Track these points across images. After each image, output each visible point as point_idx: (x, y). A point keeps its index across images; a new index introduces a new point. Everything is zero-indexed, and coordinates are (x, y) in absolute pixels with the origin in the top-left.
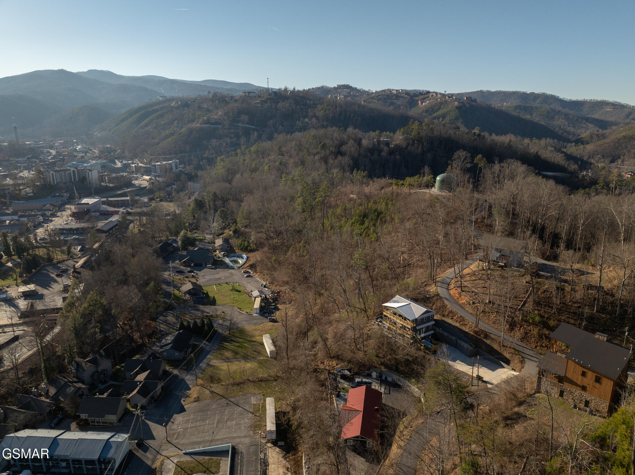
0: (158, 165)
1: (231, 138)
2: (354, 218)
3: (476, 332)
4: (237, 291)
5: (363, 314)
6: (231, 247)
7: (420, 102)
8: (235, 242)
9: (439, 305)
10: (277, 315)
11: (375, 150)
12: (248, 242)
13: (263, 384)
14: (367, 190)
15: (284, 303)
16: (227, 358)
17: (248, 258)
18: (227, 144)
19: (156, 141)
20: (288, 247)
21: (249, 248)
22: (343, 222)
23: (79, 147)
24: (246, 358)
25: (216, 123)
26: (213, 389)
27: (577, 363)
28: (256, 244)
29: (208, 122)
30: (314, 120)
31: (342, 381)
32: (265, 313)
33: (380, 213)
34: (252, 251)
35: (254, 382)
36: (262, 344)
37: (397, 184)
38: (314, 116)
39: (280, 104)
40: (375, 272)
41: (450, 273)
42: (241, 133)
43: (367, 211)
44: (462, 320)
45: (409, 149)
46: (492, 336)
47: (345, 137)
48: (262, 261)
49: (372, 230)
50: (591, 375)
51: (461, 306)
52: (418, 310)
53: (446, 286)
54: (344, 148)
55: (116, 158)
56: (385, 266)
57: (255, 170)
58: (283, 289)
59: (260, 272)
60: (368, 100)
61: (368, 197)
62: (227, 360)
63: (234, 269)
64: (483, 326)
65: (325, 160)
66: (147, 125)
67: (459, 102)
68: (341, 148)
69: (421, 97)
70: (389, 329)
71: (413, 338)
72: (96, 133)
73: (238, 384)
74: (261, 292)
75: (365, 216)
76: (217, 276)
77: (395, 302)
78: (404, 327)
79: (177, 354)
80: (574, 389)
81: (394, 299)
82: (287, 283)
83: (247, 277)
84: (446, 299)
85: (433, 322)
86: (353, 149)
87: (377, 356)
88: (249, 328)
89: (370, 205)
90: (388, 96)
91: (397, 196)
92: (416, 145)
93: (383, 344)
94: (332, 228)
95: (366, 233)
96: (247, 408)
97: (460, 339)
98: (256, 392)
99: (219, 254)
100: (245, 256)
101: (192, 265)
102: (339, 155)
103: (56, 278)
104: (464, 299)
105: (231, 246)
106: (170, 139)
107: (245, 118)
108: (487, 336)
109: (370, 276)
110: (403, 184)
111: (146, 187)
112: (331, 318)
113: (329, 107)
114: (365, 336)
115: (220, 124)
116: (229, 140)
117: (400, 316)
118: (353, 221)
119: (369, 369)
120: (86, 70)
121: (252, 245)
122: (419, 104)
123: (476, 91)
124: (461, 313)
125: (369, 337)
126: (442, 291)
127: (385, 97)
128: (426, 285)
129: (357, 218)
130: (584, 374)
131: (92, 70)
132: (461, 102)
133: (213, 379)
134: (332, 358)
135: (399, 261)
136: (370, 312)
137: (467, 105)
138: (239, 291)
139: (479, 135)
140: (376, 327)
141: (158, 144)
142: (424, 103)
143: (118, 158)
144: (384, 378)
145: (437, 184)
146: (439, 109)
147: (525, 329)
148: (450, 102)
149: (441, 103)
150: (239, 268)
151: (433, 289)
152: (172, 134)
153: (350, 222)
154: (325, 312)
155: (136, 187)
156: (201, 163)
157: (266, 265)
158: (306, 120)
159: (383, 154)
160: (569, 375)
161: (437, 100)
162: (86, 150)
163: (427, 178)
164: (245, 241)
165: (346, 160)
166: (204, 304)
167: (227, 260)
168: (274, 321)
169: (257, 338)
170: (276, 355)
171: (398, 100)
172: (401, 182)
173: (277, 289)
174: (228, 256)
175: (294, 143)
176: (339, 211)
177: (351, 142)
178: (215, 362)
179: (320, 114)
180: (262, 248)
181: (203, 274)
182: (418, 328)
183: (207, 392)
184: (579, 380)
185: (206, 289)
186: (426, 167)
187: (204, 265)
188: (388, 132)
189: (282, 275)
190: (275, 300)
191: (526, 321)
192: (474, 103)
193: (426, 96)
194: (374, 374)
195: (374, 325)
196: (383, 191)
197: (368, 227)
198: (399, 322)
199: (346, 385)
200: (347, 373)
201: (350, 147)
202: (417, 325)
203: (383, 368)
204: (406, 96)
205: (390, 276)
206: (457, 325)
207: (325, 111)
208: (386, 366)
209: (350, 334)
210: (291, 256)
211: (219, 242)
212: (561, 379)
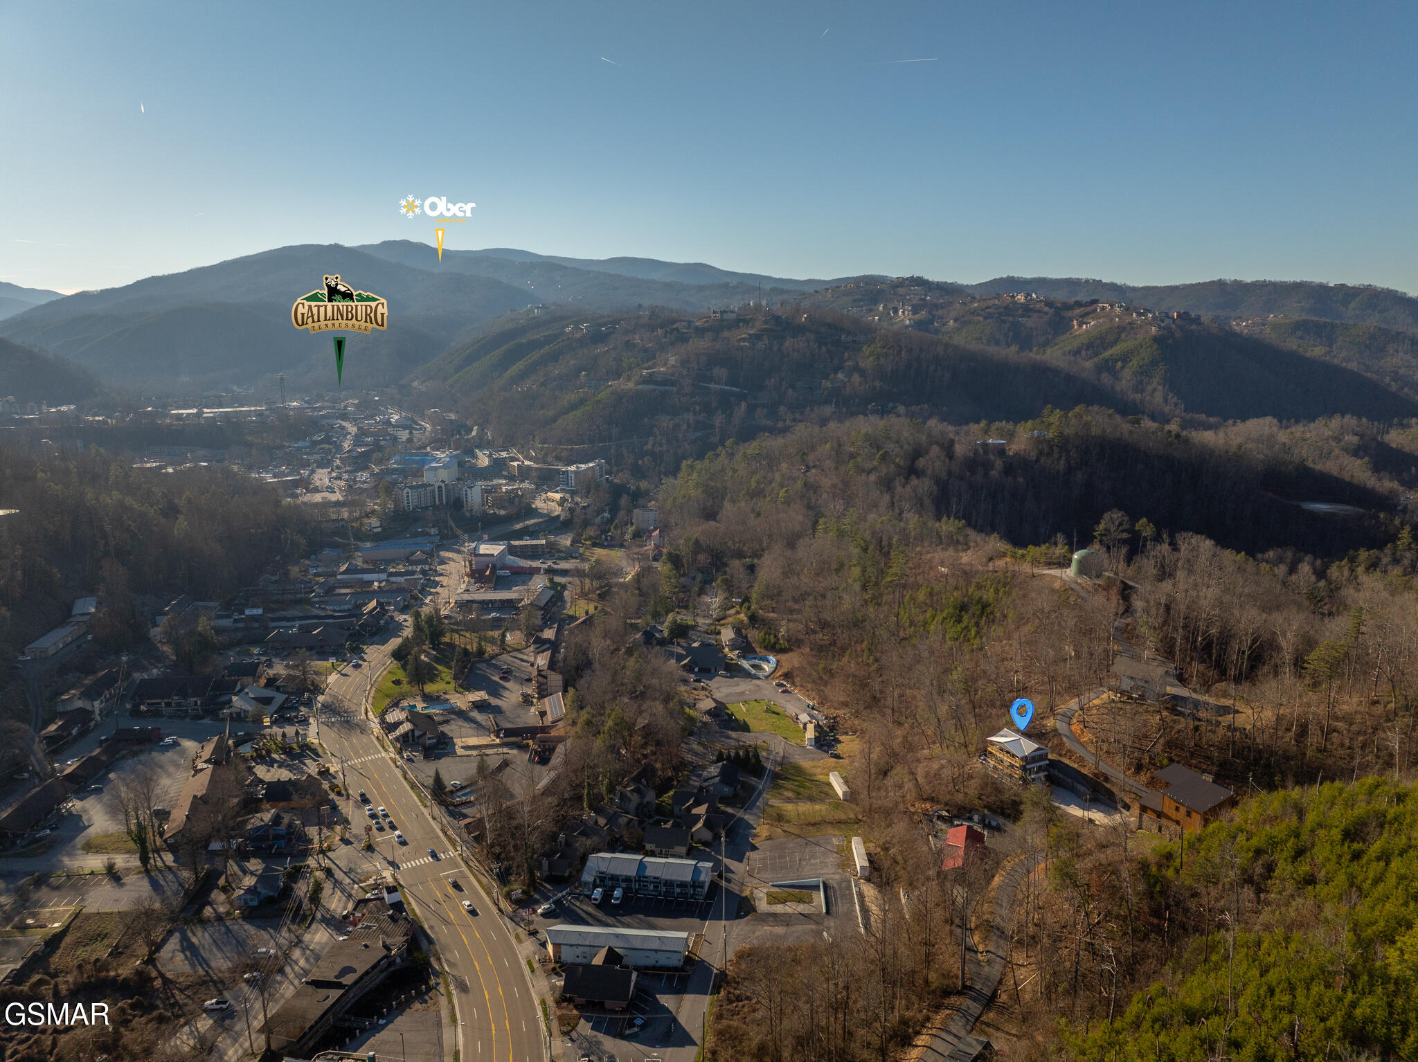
0: (572, 472)
1: (695, 414)
2: (946, 611)
3: (1095, 775)
4: (774, 713)
5: (963, 750)
6: (748, 643)
7: (1075, 322)
8: (754, 635)
9: (1056, 742)
10: (840, 749)
11: (977, 462)
12: (775, 636)
13: (843, 826)
14: (966, 558)
15: (846, 733)
16: (788, 798)
17: (778, 662)
18: (688, 425)
19: (550, 413)
20: (844, 649)
21: (778, 646)
22: (928, 615)
23: (396, 417)
24: (811, 799)
25: (665, 382)
26: (785, 829)
27: (1172, 799)
28: (788, 641)
29: (650, 380)
30: (856, 378)
31: (939, 823)
32: (823, 745)
33: (985, 606)
34: (783, 651)
35: (831, 823)
36: (830, 785)
37: (1014, 556)
38: (856, 368)
39: (787, 344)
40: (977, 696)
41: (1073, 704)
42: (714, 405)
43: (966, 599)
44: (1081, 760)
45: (1042, 461)
46: (1114, 780)
47: (924, 438)
48: (802, 669)
49: (973, 633)
50: (1183, 810)
51: (1082, 745)
52: (1029, 747)
53: (1067, 720)
54: (921, 463)
55: (477, 447)
56: (991, 688)
57: (757, 494)
58: (841, 712)
59: (801, 686)
60: (963, 316)
61: (967, 575)
62: (789, 800)
63: (759, 678)
64: (1104, 768)
65: (887, 484)
66: (523, 376)
67: (1159, 327)
68: (917, 462)
69: (1078, 311)
70: (995, 767)
71: (1022, 778)
72: (415, 384)
73: (814, 825)
74: (812, 716)
75: (963, 608)
76: (738, 689)
77: (1002, 736)
78: (1012, 766)
79: (726, 789)
80: (1170, 823)
81: (1001, 733)
82: (845, 704)
83: (783, 692)
84: (1066, 736)
85: (1047, 762)
86: (938, 464)
87: (979, 798)
88: (806, 764)
89: (970, 591)
90: (1006, 308)
91: (1013, 576)
92: (1056, 456)
93: (987, 785)
94: (912, 624)
95: (965, 636)
96: (830, 848)
97: (1078, 782)
98: (837, 833)
99: (733, 654)
100: (772, 659)
101: (696, 670)
102: (913, 477)
103: (501, 682)
104: (1087, 737)
105: (747, 641)
106: (578, 413)
107: (721, 372)
108: (1107, 779)
109: (971, 701)
110: (1023, 556)
111: (558, 516)
112: (919, 755)
113: (885, 350)
114: (966, 776)
115: (673, 384)
116: (691, 417)
117: (1008, 752)
118: (944, 615)
119: (970, 812)
120: (377, 241)
121: (781, 642)
122: (1073, 326)
123: (1208, 280)
124: (1081, 752)
125: (970, 777)
126: (1061, 726)
127: (1001, 310)
128: (1042, 718)
129: (951, 610)
130: (1177, 809)
131: (389, 242)
132: (1164, 328)
133: (780, 818)
134: (926, 800)
135: (1012, 682)
136: (972, 748)
137: (1178, 334)
138: (778, 714)
139: (1178, 436)
140: (979, 765)
141: (555, 421)
142: (1084, 326)
143: (480, 447)
144: (987, 822)
145: (1074, 565)
146: (1116, 342)
147: (1151, 773)
148: (1141, 327)
149: (1121, 329)
150: (767, 677)
151: (1050, 723)
152: (582, 402)
153: (939, 617)
154: (910, 747)
155: (542, 515)
156: (640, 462)
157: (810, 675)
158: (840, 376)
159: (994, 473)
160: (1165, 811)
161: (1112, 320)
162: (409, 423)
163: (1060, 550)
164: (770, 635)
165: (924, 485)
166: (733, 729)
167: (745, 664)
168: (837, 757)
169: (821, 778)
170: (852, 797)
171: (1029, 317)
172: (1020, 552)
173: (833, 712)
174: (744, 658)
175: (828, 446)
176: (922, 596)
177: (935, 450)
178: (774, 802)
179: (867, 363)
180: (799, 647)
181: (717, 686)
182: (1028, 767)
183: (780, 830)
184: (1173, 814)
185: (732, 708)
186: (1058, 535)
187: (713, 671)
188: (1004, 423)
189: (838, 691)
190: (833, 728)
191: (1154, 765)
192: (1194, 327)
193: (1089, 309)
194: (976, 818)
195: (977, 764)
196: (991, 564)
197: (967, 627)
198: (1007, 759)
199: (943, 826)
200: (944, 813)
201: (933, 461)
202: (1028, 763)
203: (986, 811)
204: (1046, 309)
205: (998, 703)
206: (1075, 766)
207: (878, 358)
208: (990, 809)
209: (947, 773)
210: (849, 664)
211: (727, 635)
212: (1160, 815)
